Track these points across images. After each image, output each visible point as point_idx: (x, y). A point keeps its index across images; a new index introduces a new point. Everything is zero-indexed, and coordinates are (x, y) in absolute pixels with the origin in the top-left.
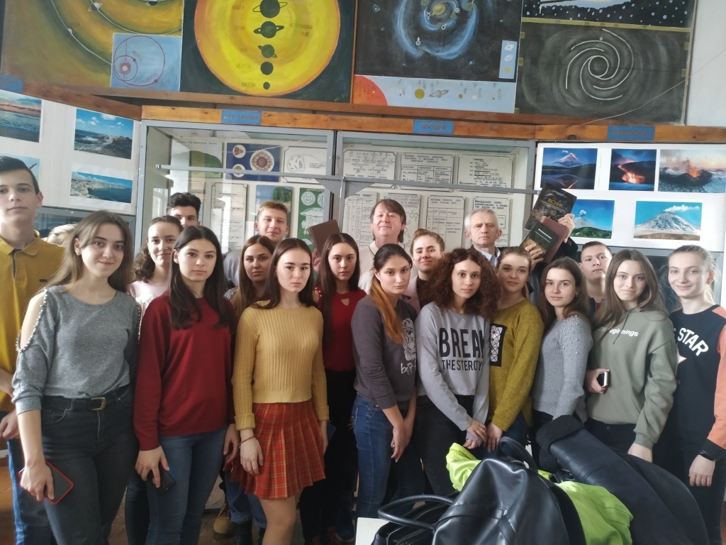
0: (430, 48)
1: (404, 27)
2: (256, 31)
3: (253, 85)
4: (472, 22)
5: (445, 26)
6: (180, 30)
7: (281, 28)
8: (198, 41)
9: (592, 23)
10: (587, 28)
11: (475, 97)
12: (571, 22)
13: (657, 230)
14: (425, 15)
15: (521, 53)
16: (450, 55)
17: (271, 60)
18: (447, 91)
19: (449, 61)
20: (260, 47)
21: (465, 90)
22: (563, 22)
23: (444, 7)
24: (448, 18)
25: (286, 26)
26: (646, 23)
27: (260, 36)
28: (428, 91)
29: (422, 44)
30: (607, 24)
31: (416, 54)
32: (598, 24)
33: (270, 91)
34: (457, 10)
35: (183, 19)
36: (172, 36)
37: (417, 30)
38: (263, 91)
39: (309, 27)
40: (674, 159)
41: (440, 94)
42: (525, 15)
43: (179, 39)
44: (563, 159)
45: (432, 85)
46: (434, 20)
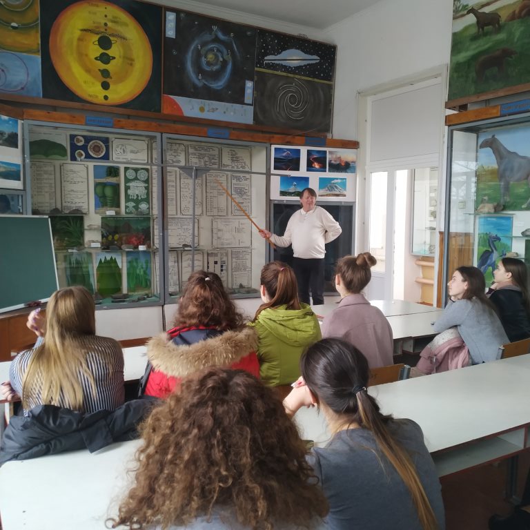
0: (206, 81)
1: (192, 67)
2: (96, 59)
3: (97, 97)
4: (229, 67)
5: (215, 68)
6: (39, 51)
7: (114, 58)
8: (54, 62)
9: (290, 75)
10: (287, 77)
11: (232, 113)
12: (279, 73)
13: (329, 192)
14: (203, 59)
15: (255, 88)
16: (218, 87)
17: (108, 80)
18: (217, 109)
19: (218, 90)
20: (99, 70)
21: (227, 109)
22: (276, 72)
23: (214, 57)
24: (216, 64)
25: (117, 57)
26: (314, 78)
27: (99, 62)
28: (206, 109)
29: (202, 78)
30: (296, 76)
31: (200, 84)
32: (292, 75)
33: (109, 102)
34: (221, 59)
35: (40, 42)
36: (33, 55)
37: (199, 70)
38: (104, 102)
39: (132, 60)
40: (334, 156)
41: (214, 110)
42: (257, 67)
43: (38, 58)
44: (284, 154)
45: (209, 105)
46: (209, 64)
